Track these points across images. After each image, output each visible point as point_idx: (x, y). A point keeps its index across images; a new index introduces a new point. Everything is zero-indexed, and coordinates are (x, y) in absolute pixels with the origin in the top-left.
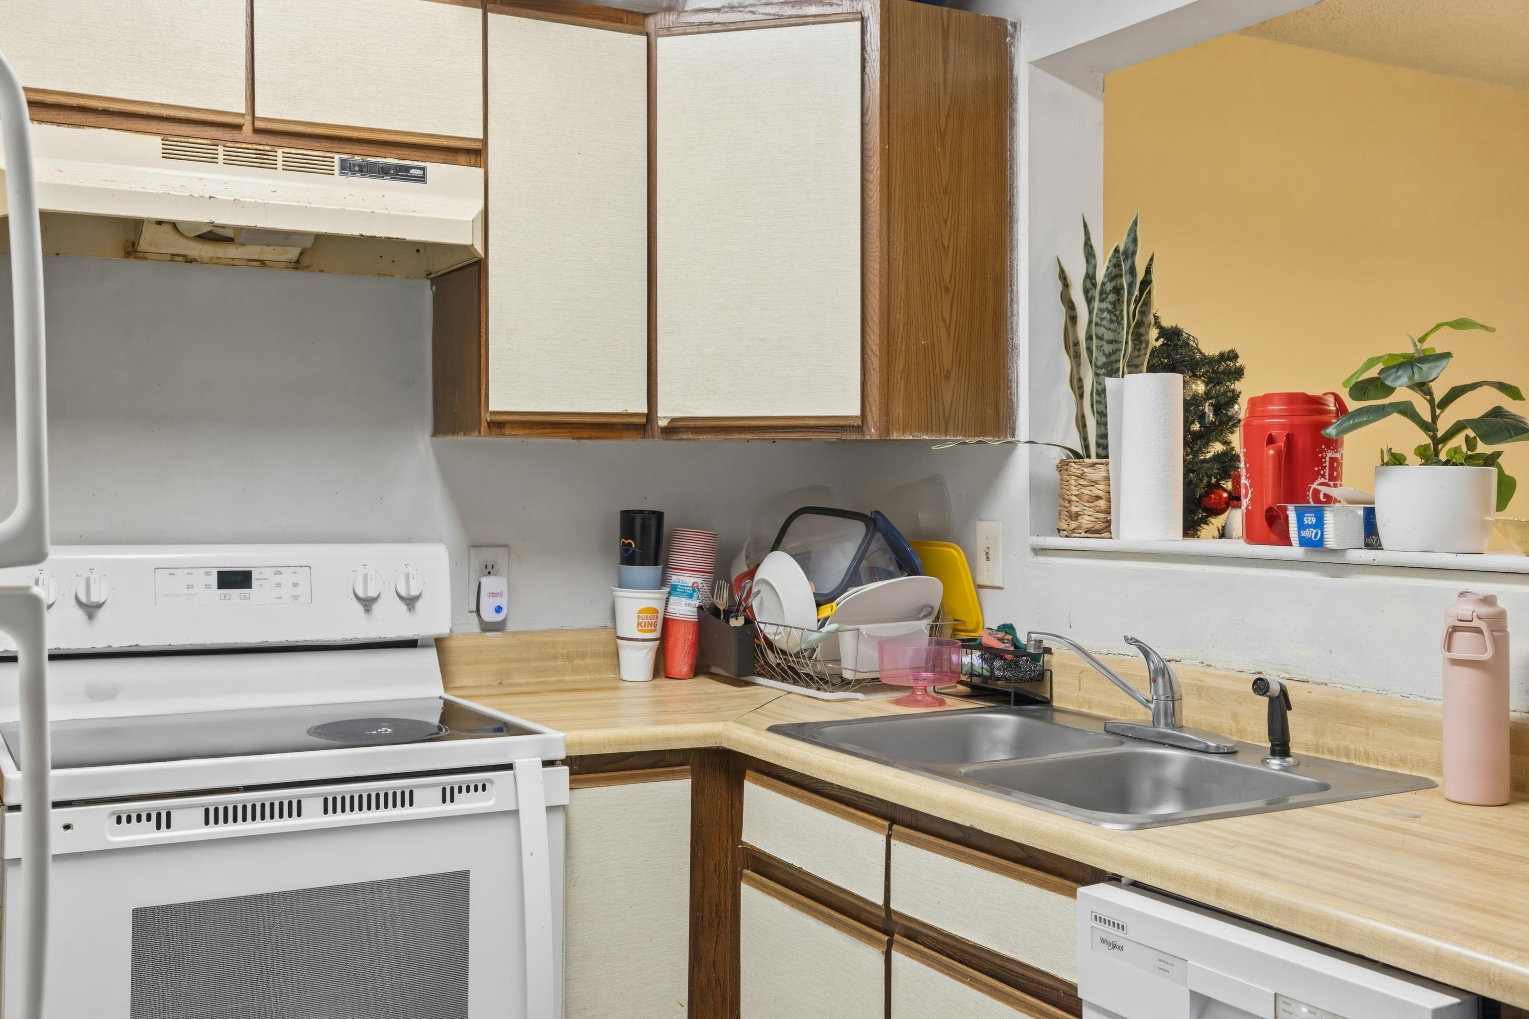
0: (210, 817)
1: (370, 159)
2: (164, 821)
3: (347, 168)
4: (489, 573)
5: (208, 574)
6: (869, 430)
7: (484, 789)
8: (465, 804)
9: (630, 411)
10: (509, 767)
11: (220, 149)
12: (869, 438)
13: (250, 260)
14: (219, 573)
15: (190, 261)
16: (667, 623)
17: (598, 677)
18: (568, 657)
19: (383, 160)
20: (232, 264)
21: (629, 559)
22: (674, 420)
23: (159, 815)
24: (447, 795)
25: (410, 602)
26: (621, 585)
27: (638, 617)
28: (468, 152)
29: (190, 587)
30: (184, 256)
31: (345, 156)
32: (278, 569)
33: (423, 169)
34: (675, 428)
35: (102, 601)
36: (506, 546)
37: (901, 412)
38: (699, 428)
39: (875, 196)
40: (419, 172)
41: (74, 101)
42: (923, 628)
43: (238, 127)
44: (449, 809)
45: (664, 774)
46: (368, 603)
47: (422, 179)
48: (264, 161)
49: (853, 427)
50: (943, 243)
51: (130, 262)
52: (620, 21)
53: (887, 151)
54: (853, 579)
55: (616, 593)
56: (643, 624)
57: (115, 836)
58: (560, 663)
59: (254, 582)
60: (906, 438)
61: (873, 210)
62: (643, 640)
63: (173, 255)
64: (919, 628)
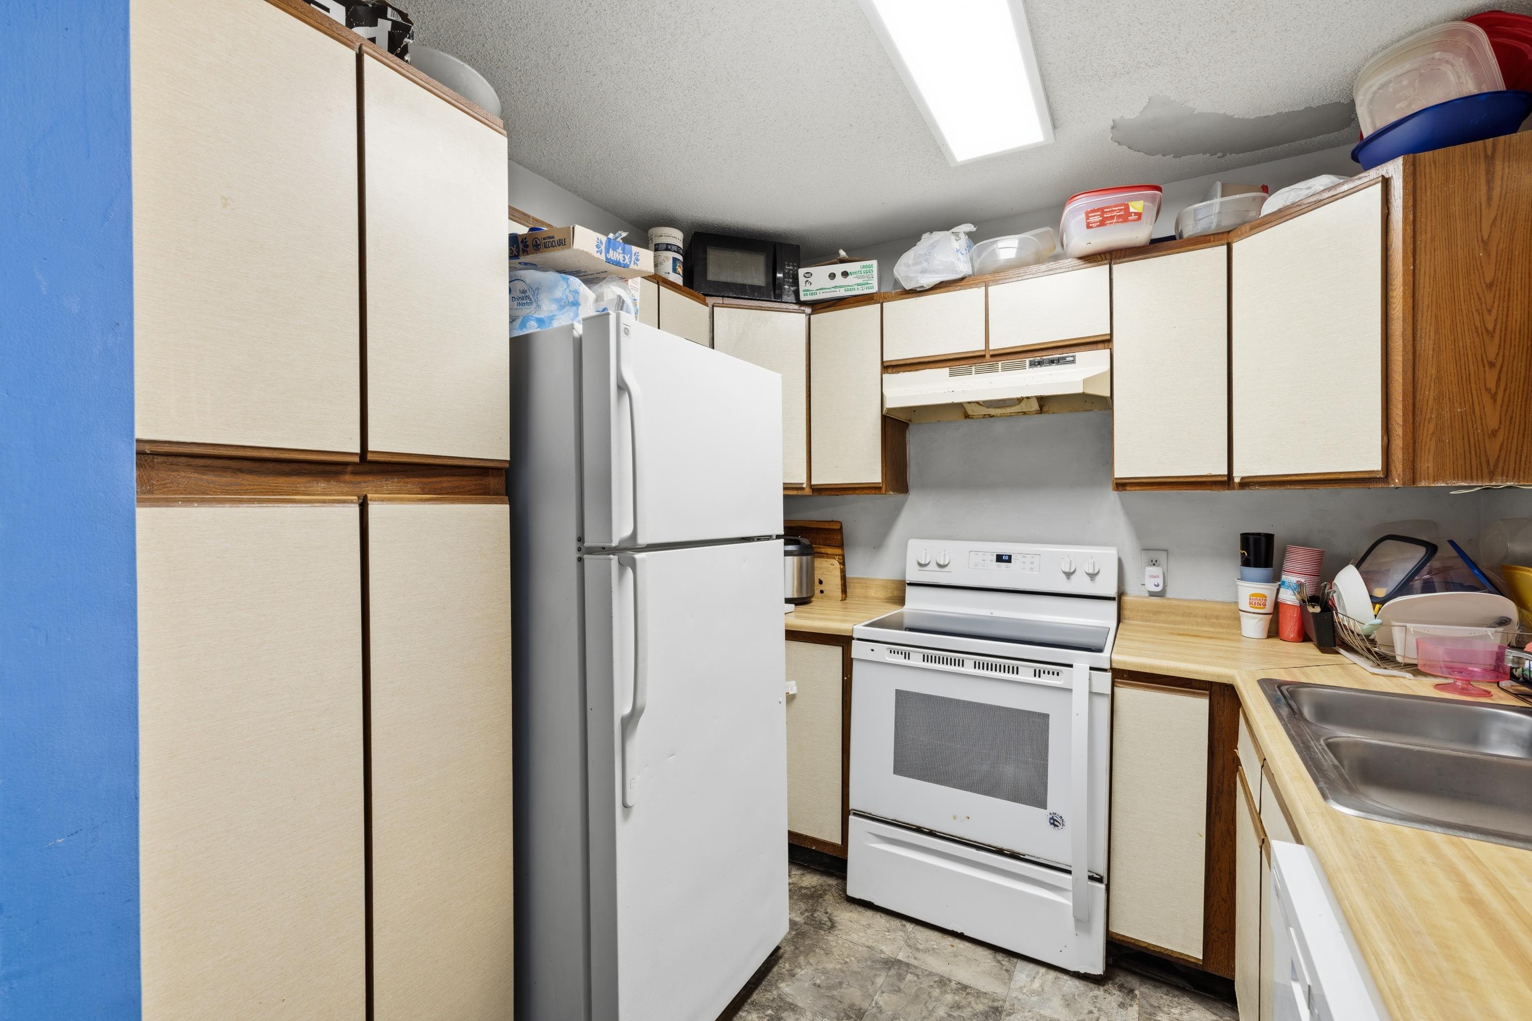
0: (925, 658)
1: (1044, 358)
2: (907, 656)
3: (1033, 364)
4: (1154, 565)
5: (992, 555)
6: (1394, 480)
7: (1058, 674)
8: (1045, 680)
9: (1213, 474)
10: (1071, 666)
11: (973, 367)
12: (1393, 486)
13: (1018, 413)
14: (997, 555)
15: (991, 416)
16: (1277, 605)
17: (1228, 631)
18: (1206, 617)
19: (1052, 356)
20: (1010, 415)
21: (1246, 563)
22: (1243, 478)
23: (905, 653)
24: (1037, 673)
25: (1092, 576)
26: (1242, 579)
27: (1250, 599)
28: (1103, 342)
29: (984, 560)
30: (989, 415)
31: (1031, 359)
32: (1024, 555)
33: (1074, 357)
34: (1247, 483)
35: (946, 563)
36: (1167, 550)
37: (1431, 465)
38: (1262, 482)
39: (1398, 307)
40: (1071, 359)
41: (917, 361)
42: (1490, 634)
43: (984, 356)
44: (1037, 680)
45: (1181, 691)
46: (1068, 575)
47: (1073, 362)
48: (993, 369)
49: (1376, 478)
50: (1486, 328)
51: (968, 420)
52: (1209, 241)
53: (1412, 272)
54: (1404, 588)
55: (1237, 583)
56: (1254, 603)
57: (889, 658)
58: (1199, 620)
59: (1013, 560)
60: (1439, 485)
61: (1396, 317)
62: (1253, 613)
63: (984, 415)
64: (1486, 633)
